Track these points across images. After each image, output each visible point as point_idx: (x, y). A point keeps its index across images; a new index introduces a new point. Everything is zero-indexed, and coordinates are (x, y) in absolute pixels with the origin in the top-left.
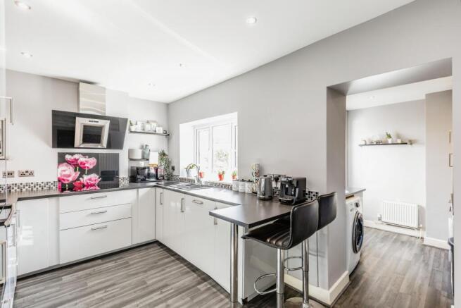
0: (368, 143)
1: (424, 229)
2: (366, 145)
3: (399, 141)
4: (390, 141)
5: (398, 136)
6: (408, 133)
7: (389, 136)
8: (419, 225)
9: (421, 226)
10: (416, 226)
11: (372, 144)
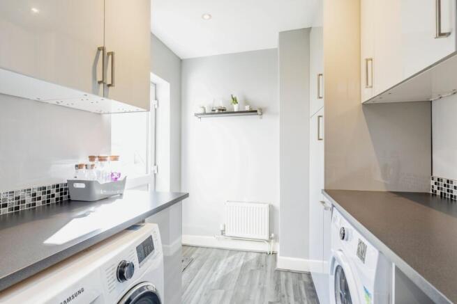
0: (208, 111)
1: (276, 239)
2: (205, 114)
3: (247, 108)
4: (236, 108)
5: (246, 102)
6: (258, 97)
7: (235, 100)
8: (270, 235)
9: (273, 235)
10: (266, 237)
11: (213, 113)
